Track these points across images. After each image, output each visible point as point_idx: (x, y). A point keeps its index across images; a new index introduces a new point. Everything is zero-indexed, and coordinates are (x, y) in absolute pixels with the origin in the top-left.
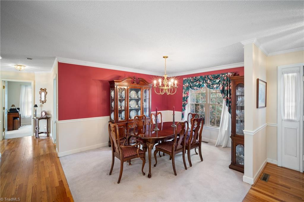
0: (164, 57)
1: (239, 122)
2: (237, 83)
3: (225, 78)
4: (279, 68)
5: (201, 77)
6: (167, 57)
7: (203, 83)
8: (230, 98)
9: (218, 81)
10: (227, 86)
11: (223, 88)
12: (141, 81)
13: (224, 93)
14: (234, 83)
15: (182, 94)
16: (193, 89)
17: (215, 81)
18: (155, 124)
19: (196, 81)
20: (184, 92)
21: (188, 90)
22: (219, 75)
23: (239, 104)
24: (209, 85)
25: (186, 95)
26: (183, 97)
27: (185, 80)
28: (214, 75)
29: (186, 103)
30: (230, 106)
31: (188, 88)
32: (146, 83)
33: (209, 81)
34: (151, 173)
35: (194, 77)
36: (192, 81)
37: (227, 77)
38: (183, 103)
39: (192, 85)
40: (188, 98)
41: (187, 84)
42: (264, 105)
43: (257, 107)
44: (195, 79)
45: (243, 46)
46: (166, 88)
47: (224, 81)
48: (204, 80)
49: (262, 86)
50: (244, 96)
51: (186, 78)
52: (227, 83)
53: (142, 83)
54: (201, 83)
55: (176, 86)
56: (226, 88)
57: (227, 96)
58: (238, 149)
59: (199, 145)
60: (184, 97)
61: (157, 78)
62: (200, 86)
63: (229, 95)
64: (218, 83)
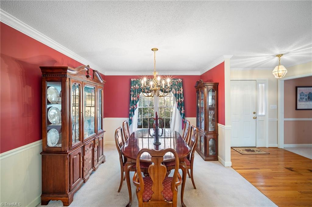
0: (152, 49)
3: (176, 83)
10: (178, 90)
13: (176, 97)
14: (207, 88)
20: (132, 95)
21: (139, 93)
25: (136, 98)
26: (132, 100)
27: (134, 81)
29: (136, 107)
31: (138, 91)
37: (178, 83)
38: (132, 107)
40: (137, 101)
41: (137, 86)
47: (176, 86)
51: (135, 79)
52: (178, 88)
56: (177, 92)
57: (179, 100)
63: (180, 98)
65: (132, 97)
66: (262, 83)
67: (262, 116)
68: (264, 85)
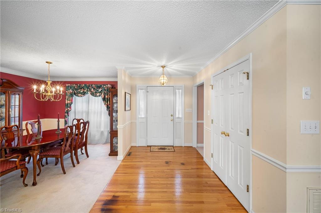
0: (47, 62)
1: (115, 121)
2: (114, 94)
3: (106, 88)
4: (137, 86)
5: (85, 85)
6: (51, 63)
7: (87, 91)
8: (109, 104)
9: (100, 90)
10: (108, 95)
11: (105, 96)
12: (6, 82)
13: (105, 101)
14: (112, 94)
15: (66, 101)
16: (77, 96)
17: (98, 90)
18: (32, 134)
19: (80, 89)
20: (67, 99)
21: (72, 97)
22: (101, 86)
23: (115, 109)
24: (93, 93)
25: (70, 101)
26: (66, 103)
27: (68, 86)
28: (97, 85)
29: (70, 109)
30: (109, 111)
31: (72, 95)
32: (14, 85)
33: (92, 89)
34: (36, 181)
35: (78, 85)
36: (76, 88)
37: (107, 88)
38: (66, 109)
39: (76, 92)
40: (71, 104)
41: (71, 91)
42: (130, 109)
43: (125, 110)
44: (80, 87)
45: (117, 69)
46: (49, 94)
47: (105, 91)
48: (88, 88)
49: (128, 96)
50: (117, 103)
51: (70, 85)
52: (107, 93)
53: (7, 86)
54: (85, 91)
55: (61, 93)
56: (107, 96)
57: (108, 103)
58: (114, 140)
59: (85, 144)
60: (68, 104)
61: (37, 83)
62: (84, 94)
63: (109, 102)
64: (101, 92)
65: (66, 100)
66: (179, 89)
67: (179, 118)
68: (181, 90)
